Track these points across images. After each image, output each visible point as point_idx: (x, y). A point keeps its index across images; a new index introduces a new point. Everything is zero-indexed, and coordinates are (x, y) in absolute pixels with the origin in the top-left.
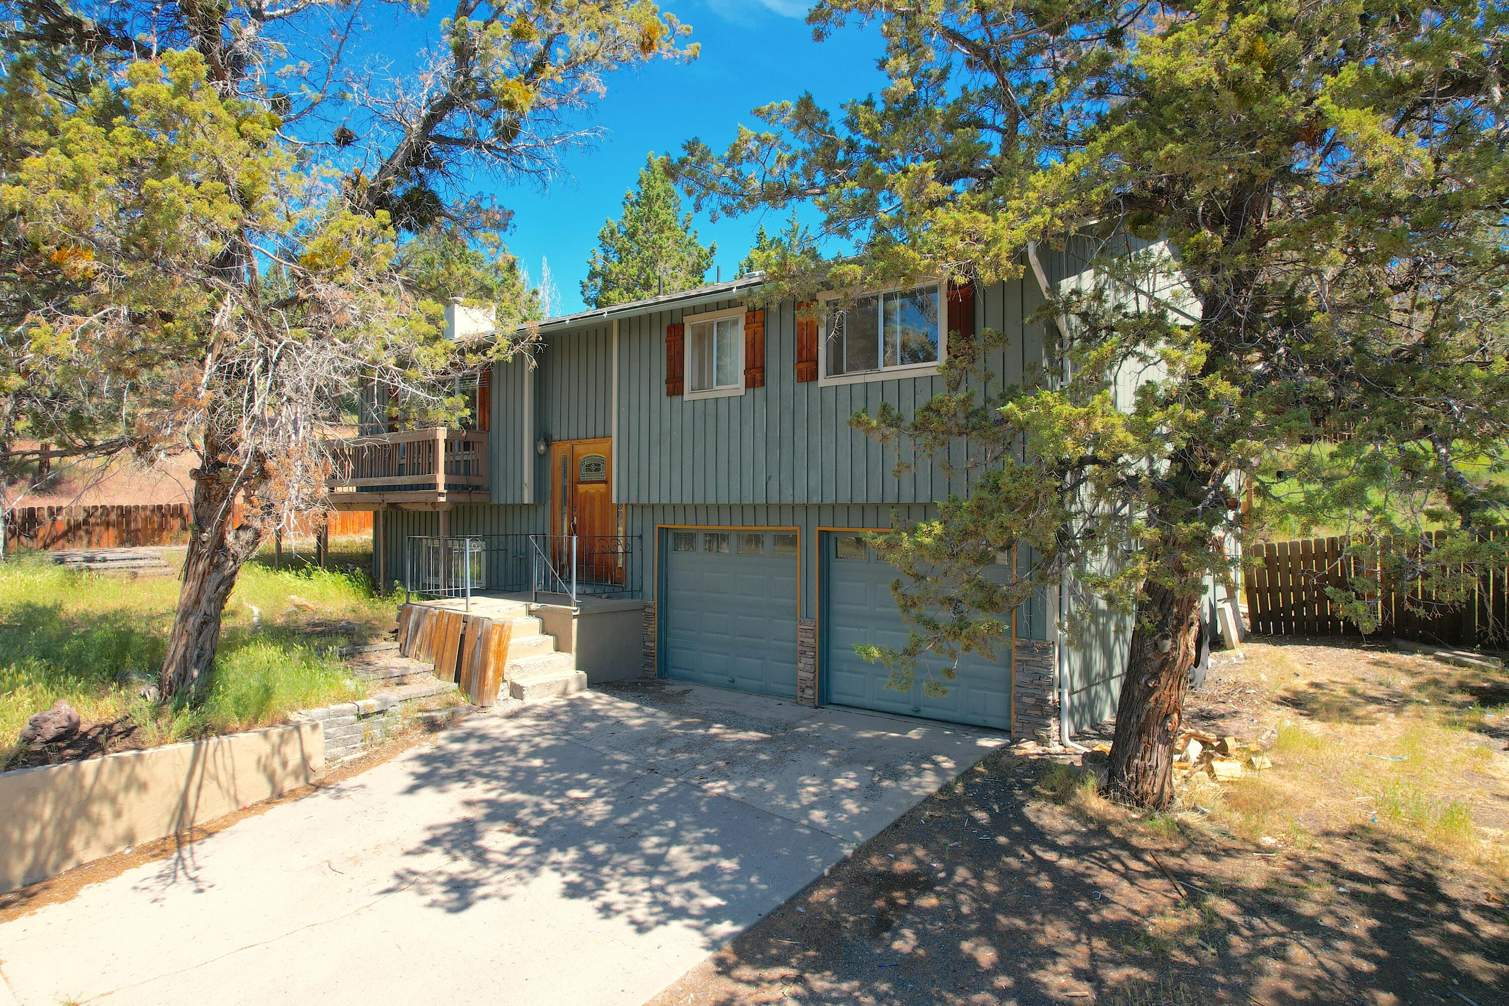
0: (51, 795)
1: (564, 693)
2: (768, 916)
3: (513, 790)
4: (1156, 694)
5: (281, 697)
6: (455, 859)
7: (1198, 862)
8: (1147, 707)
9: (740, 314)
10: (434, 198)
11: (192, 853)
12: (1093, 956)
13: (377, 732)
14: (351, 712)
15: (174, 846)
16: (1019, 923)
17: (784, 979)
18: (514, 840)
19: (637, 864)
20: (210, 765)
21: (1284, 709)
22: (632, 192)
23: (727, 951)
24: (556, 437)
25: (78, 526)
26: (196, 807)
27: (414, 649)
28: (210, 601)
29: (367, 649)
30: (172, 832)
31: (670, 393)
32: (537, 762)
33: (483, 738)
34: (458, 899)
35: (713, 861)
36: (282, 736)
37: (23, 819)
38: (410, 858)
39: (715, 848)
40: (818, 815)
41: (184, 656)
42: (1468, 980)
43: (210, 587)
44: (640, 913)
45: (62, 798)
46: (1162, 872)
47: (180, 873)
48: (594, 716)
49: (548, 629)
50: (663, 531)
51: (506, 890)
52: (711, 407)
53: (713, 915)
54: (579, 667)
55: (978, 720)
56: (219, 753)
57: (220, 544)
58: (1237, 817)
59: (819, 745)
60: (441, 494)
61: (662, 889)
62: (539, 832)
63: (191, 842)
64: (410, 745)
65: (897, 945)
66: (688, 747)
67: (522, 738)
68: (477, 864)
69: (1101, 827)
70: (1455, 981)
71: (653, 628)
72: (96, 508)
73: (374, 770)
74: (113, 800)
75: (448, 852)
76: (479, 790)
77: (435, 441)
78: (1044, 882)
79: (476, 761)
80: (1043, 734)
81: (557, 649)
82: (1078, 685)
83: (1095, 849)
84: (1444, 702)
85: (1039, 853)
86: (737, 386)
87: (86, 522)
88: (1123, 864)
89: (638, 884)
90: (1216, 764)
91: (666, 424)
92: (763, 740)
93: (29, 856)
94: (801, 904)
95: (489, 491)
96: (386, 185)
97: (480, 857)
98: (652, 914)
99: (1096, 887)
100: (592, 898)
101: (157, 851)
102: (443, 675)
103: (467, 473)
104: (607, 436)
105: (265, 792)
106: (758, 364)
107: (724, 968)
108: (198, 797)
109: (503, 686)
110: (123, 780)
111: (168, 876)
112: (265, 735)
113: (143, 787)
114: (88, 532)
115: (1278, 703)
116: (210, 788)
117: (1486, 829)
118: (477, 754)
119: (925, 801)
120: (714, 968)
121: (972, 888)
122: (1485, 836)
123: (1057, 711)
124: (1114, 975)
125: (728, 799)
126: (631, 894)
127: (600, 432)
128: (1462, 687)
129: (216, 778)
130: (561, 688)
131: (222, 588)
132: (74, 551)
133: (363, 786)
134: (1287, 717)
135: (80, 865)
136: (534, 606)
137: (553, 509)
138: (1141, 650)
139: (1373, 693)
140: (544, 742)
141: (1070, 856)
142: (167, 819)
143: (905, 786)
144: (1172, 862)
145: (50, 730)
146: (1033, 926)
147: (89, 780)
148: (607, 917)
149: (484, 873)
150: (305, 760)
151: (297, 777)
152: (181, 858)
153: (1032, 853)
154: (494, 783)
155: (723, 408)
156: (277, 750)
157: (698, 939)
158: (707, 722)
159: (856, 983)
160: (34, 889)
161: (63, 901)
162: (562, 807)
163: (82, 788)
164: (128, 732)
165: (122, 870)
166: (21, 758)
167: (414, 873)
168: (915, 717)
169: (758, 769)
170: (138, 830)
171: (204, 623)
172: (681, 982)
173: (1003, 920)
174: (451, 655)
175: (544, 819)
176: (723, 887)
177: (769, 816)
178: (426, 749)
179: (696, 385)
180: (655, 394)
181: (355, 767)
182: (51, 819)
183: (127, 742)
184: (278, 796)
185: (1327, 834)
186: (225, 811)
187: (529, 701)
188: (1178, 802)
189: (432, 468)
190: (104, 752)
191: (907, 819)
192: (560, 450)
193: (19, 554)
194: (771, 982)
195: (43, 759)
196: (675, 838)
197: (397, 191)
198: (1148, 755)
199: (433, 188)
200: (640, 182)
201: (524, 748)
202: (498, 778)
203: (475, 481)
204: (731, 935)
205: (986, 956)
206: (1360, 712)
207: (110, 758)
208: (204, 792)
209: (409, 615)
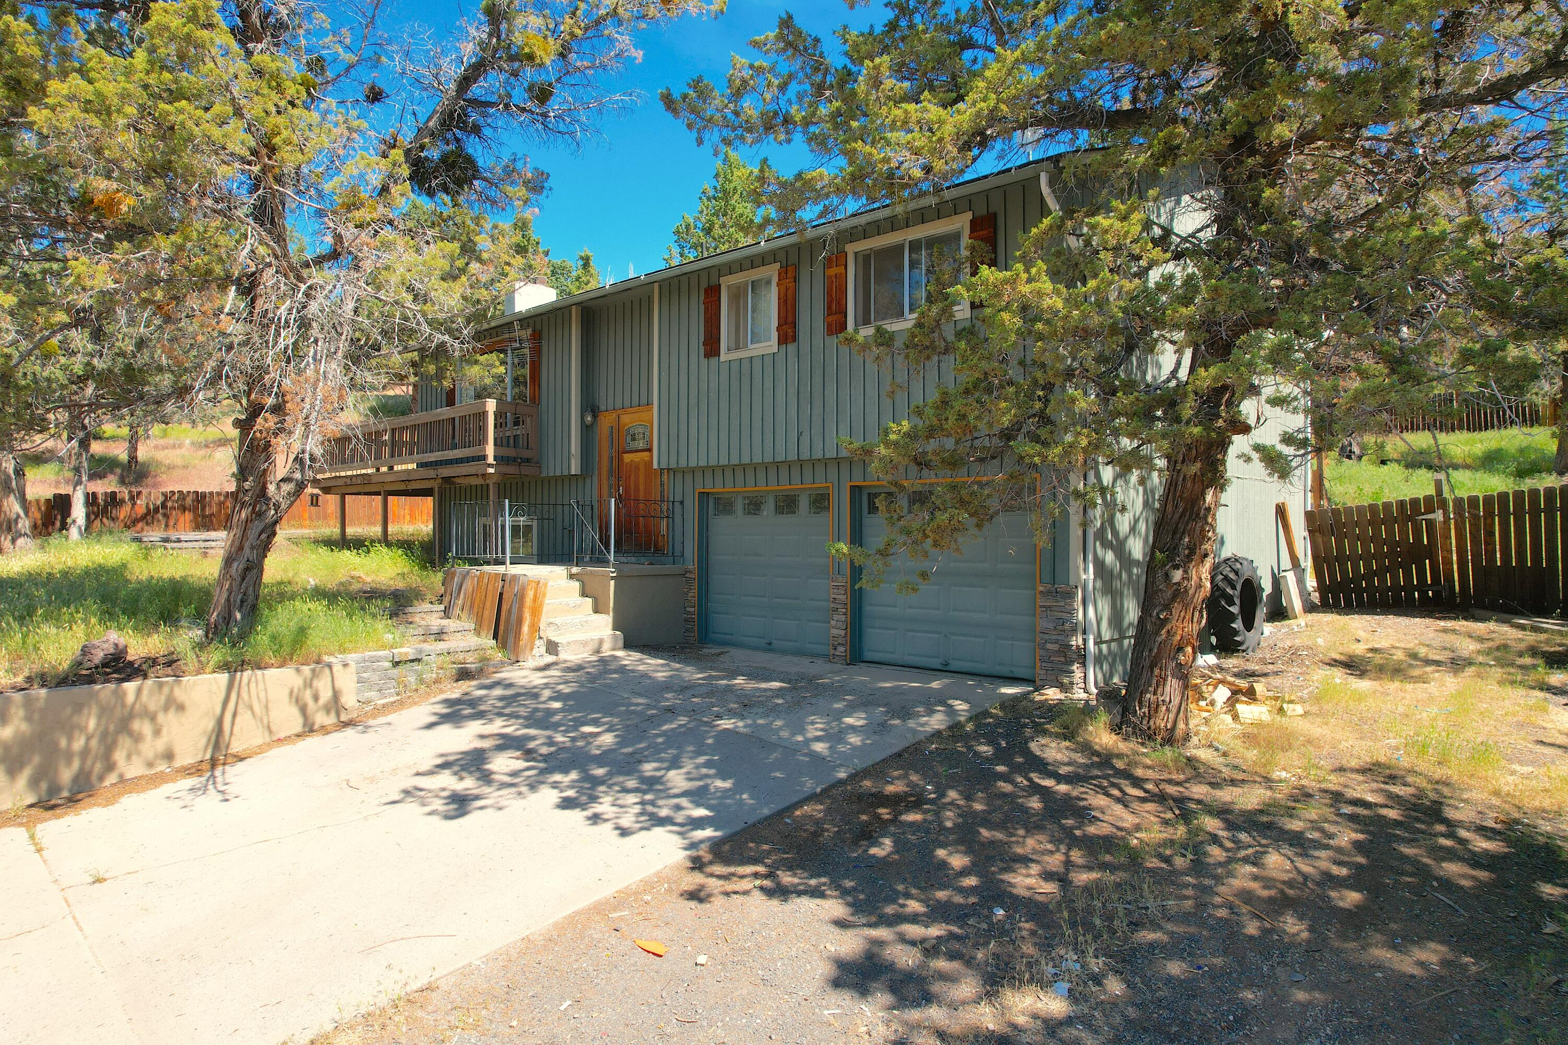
0: (95, 710)
1: (598, 651)
2: (754, 825)
3: (527, 727)
4: (1168, 627)
5: (315, 639)
6: (462, 779)
7: (1199, 791)
8: (1159, 639)
9: (772, 271)
10: (470, 161)
11: (224, 773)
12: (1068, 863)
13: (412, 679)
14: (385, 658)
15: (209, 767)
16: (999, 835)
17: (756, 875)
18: (521, 764)
19: (632, 783)
20: (244, 695)
21: (1335, 669)
22: (708, 185)
23: (704, 853)
24: (603, 408)
25: (156, 510)
26: (231, 734)
27: (457, 611)
28: (252, 548)
29: (410, 609)
30: (208, 756)
31: (707, 355)
32: (557, 705)
33: (510, 685)
34: (456, 809)
35: (709, 781)
36: (313, 671)
37: (70, 730)
38: (418, 778)
39: (712, 771)
40: (819, 747)
41: (228, 600)
42: (1447, 885)
43: (252, 534)
44: (627, 821)
45: (105, 711)
46: (1161, 798)
47: (210, 787)
48: (622, 670)
49: (588, 592)
50: (704, 496)
51: (503, 803)
52: (746, 366)
53: (698, 823)
54: (615, 628)
55: (1005, 671)
56: (253, 685)
57: (262, 493)
58: (1252, 754)
59: (837, 692)
60: (490, 465)
61: (652, 803)
62: (546, 758)
63: (224, 764)
64: (442, 691)
65: (873, 851)
66: (711, 694)
67: (546, 686)
68: (481, 783)
69: (1105, 759)
70: (1435, 884)
71: (694, 592)
72: (173, 493)
73: (404, 712)
74: (153, 718)
75: (455, 774)
76: (497, 726)
77: (484, 414)
78: (1035, 804)
79: (500, 704)
80: (1066, 680)
81: (596, 611)
82: (1106, 635)
83: (1093, 778)
84: (1512, 665)
85: (1037, 780)
86: (771, 344)
87: (164, 505)
88: (1121, 790)
89: (632, 799)
90: (1239, 707)
91: (704, 386)
92: (781, 689)
93: (76, 764)
94: (789, 817)
95: (539, 465)
96: (422, 148)
97: (486, 778)
98: (637, 822)
99: (1089, 808)
100: (583, 809)
101: (194, 770)
102: (483, 634)
103: (515, 445)
104: (649, 404)
105: (297, 725)
106: (790, 319)
107: (697, 865)
108: (233, 723)
109: (538, 642)
110: (163, 699)
111: (199, 789)
112: (298, 670)
113: (181, 708)
114: (166, 516)
115: (1329, 664)
116: (244, 718)
117: (1516, 767)
118: (501, 698)
119: (933, 735)
120: (690, 865)
121: (958, 806)
122: (1513, 773)
123: (1082, 657)
124: (1082, 878)
125: (737, 733)
126: (621, 806)
127: (644, 400)
128: (1533, 651)
129: (251, 708)
130: (595, 645)
131: (264, 536)
132: (151, 533)
133: (389, 724)
134: (1338, 676)
135: (122, 779)
136: (575, 570)
137: (600, 480)
138: (1154, 583)
139: (1437, 658)
140: (565, 689)
141: (1067, 783)
142: (204, 741)
143: (911, 723)
144: (1171, 790)
145: (98, 656)
146: (1013, 839)
147: (130, 698)
148: (595, 823)
149: (486, 790)
150: (336, 695)
151: (328, 712)
152: (213, 776)
153: (1030, 780)
154: (513, 721)
155: (757, 365)
156: (308, 684)
157: (677, 841)
158: (733, 675)
159: (823, 880)
160: (80, 796)
161: (105, 806)
162: (573, 739)
163: (124, 705)
164: (169, 664)
165: (161, 784)
166: (71, 678)
167: (421, 790)
168: (943, 670)
169: (774, 711)
170: (177, 750)
171: (247, 569)
172: (657, 874)
173: (985, 832)
174: (490, 613)
175: (552, 749)
176: (713, 802)
177: (774, 746)
178: (455, 695)
179: (733, 346)
180: (694, 357)
181: (386, 709)
182: (96, 729)
183: (169, 670)
184: (309, 729)
185: (1341, 770)
186: (259, 741)
187: (563, 656)
188: (1195, 740)
189: (483, 441)
190: (145, 677)
191: (911, 750)
192: (606, 421)
193: (100, 534)
194: (742, 877)
195: (90, 680)
196: (675, 764)
197: (434, 153)
198: (1160, 691)
199: (470, 151)
200: (717, 176)
201: (547, 693)
202: (518, 717)
203: (526, 454)
204: (709, 839)
205: (958, 861)
206: (1416, 672)
207: (149, 682)
208: (238, 719)
209: (453, 578)
